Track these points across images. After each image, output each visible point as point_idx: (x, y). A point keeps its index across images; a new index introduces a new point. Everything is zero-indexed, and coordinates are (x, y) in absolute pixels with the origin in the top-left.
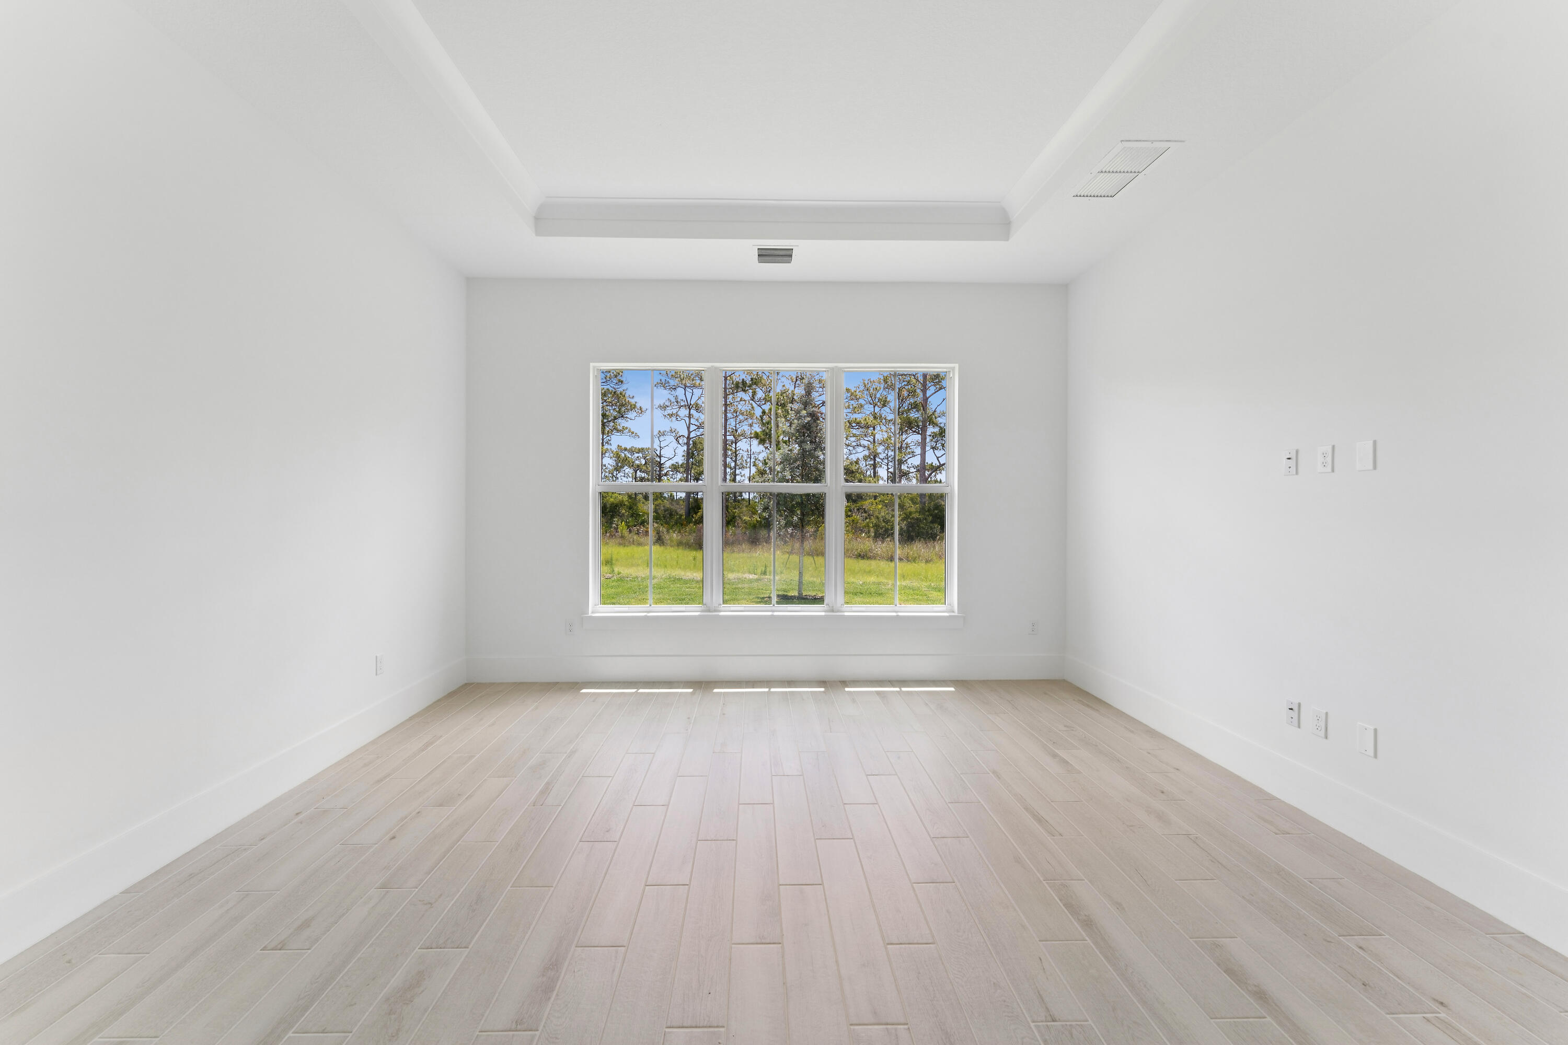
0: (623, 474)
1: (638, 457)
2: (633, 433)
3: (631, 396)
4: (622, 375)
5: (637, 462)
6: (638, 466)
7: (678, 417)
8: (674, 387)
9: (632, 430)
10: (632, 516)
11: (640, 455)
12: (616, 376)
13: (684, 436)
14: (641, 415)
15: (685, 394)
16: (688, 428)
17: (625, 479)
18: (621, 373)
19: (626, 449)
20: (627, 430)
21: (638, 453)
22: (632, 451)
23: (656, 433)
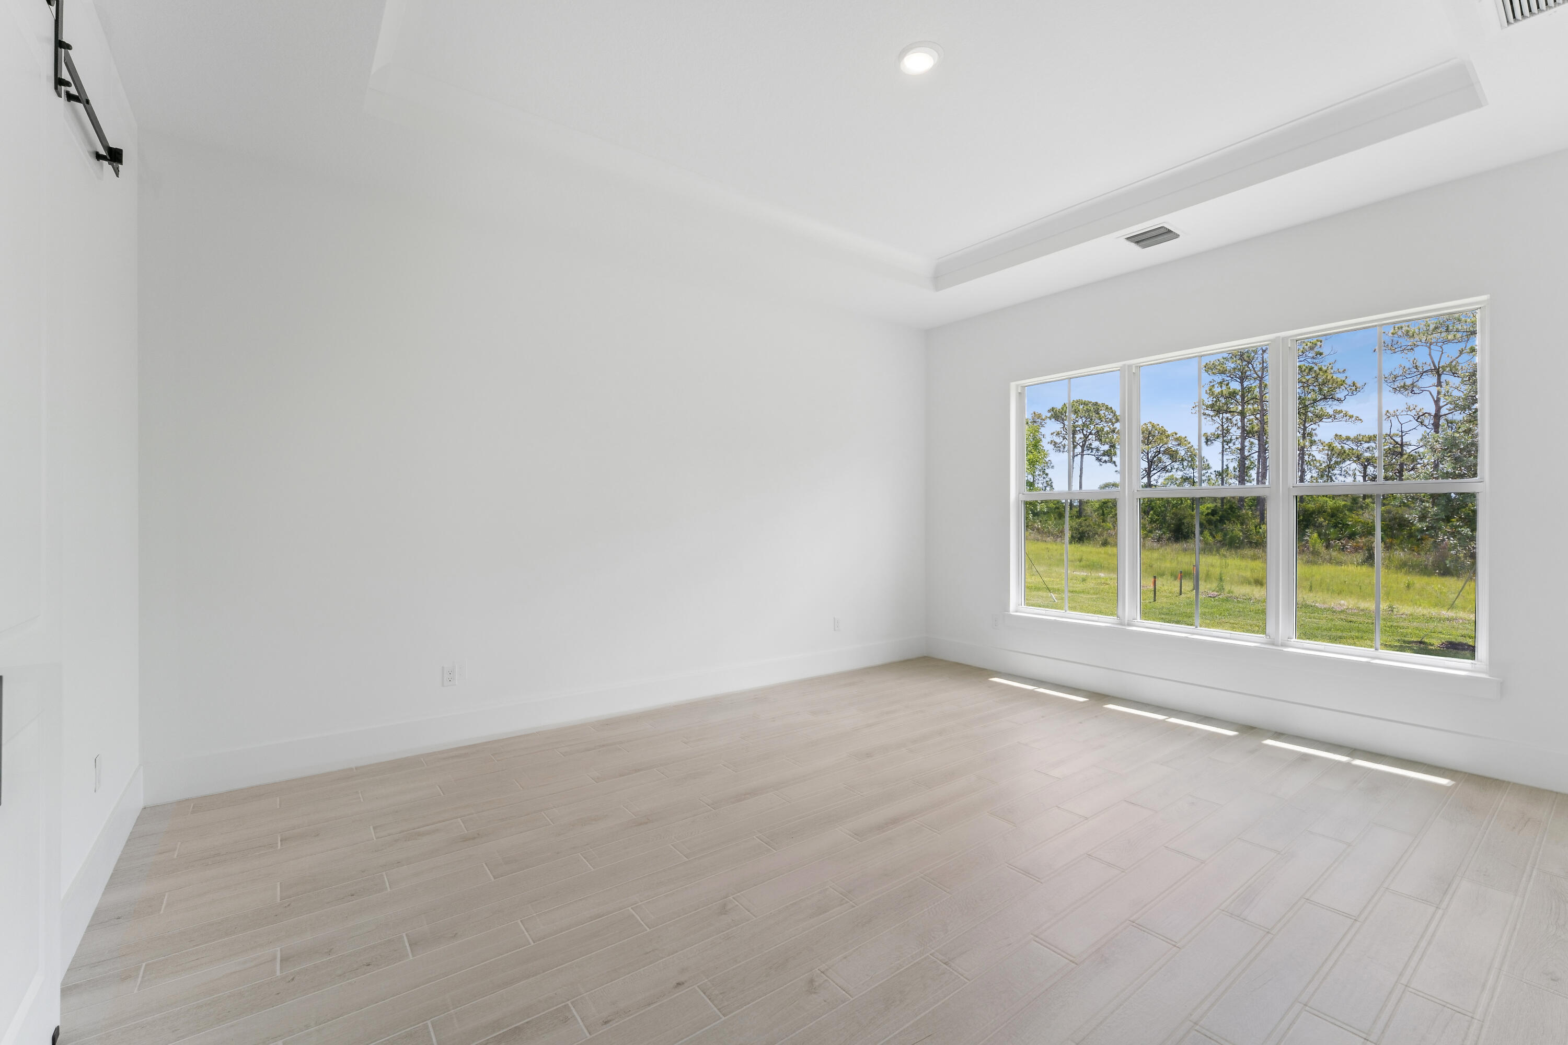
0: (1339, 472)
1: (1368, 448)
2: (1351, 417)
3: (1341, 370)
4: (1321, 346)
5: (1367, 455)
6: (1368, 460)
7: (1414, 389)
8: (1409, 347)
9: (1350, 413)
10: (1335, 526)
11: (1372, 444)
12: (1313, 347)
13: (1429, 414)
14: (1355, 393)
15: (1430, 355)
16: (1437, 402)
17: (1341, 478)
18: (1319, 343)
19: (1348, 439)
20: (1342, 414)
21: (1368, 442)
22: (1358, 440)
23: (1384, 412)
